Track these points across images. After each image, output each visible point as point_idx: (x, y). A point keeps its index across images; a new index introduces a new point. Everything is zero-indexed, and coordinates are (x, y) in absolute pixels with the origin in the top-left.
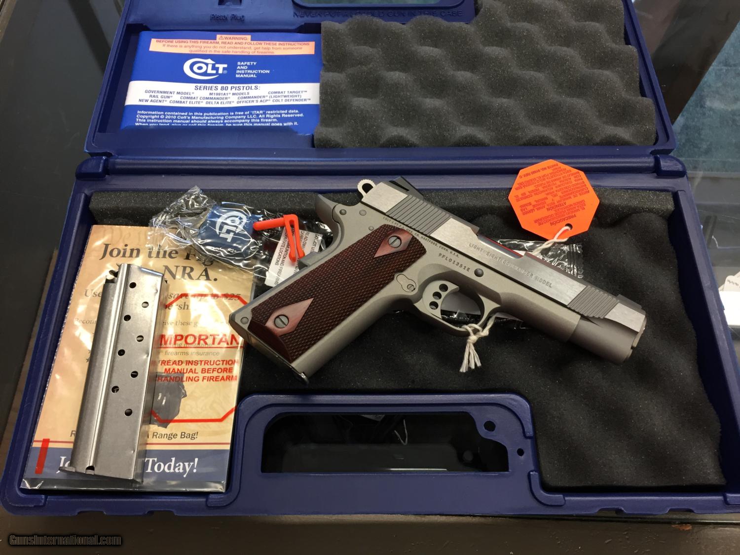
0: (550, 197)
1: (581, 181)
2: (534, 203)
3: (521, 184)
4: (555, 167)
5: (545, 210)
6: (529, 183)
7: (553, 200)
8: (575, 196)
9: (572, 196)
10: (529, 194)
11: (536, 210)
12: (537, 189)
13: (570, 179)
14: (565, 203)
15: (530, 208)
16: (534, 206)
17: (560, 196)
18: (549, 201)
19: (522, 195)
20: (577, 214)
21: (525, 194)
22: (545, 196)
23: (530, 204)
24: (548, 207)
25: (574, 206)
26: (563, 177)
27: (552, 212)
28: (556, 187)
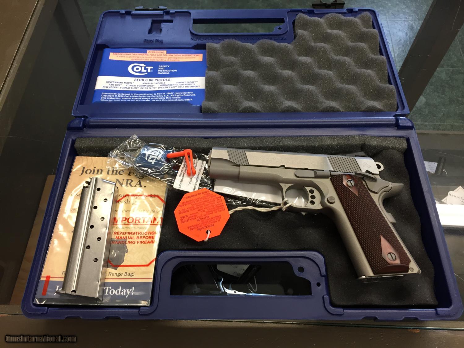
0: (200, 212)
1: (221, 202)
2: (189, 216)
3: (184, 203)
4: (206, 193)
5: (196, 220)
6: (189, 203)
7: (201, 214)
8: (215, 212)
9: (213, 212)
10: (187, 210)
11: (190, 220)
12: (193, 206)
13: (215, 201)
14: (208, 217)
15: (186, 219)
16: (189, 218)
17: (206, 212)
18: (198, 215)
19: (183, 210)
20: (214, 224)
21: (185, 210)
22: (197, 211)
23: (187, 216)
24: (197, 219)
25: (214, 218)
26: (210, 200)
27: (200, 222)
28: (205, 206)
